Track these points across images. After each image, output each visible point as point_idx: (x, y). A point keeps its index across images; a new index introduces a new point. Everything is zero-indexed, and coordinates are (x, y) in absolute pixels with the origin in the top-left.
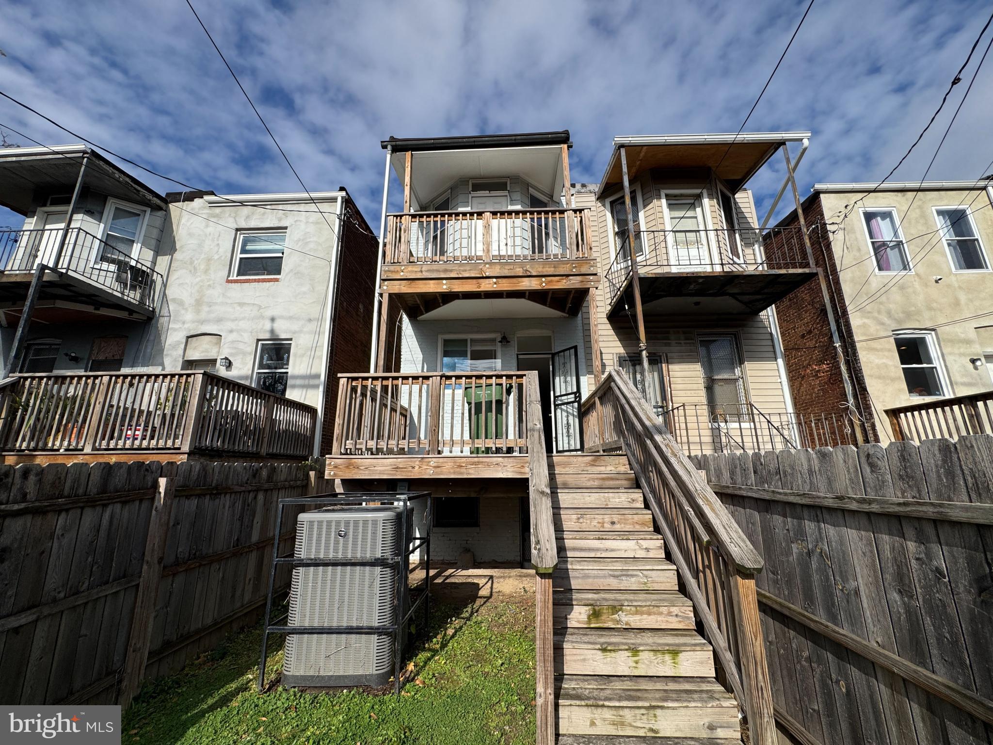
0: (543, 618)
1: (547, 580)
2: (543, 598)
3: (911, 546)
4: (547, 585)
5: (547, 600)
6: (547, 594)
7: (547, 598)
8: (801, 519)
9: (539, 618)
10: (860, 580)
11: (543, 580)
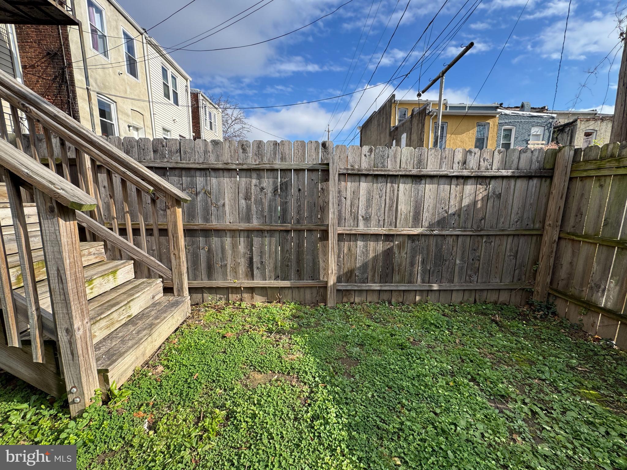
0: (72, 260)
1: (72, 222)
2: (70, 240)
3: (254, 181)
4: (72, 227)
5: (74, 242)
6: (73, 237)
7: (74, 239)
8: (193, 177)
9: (68, 261)
10: (226, 199)
11: (68, 223)
